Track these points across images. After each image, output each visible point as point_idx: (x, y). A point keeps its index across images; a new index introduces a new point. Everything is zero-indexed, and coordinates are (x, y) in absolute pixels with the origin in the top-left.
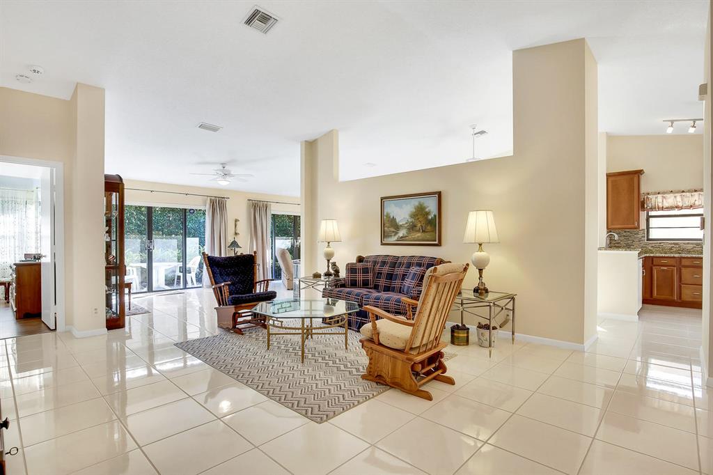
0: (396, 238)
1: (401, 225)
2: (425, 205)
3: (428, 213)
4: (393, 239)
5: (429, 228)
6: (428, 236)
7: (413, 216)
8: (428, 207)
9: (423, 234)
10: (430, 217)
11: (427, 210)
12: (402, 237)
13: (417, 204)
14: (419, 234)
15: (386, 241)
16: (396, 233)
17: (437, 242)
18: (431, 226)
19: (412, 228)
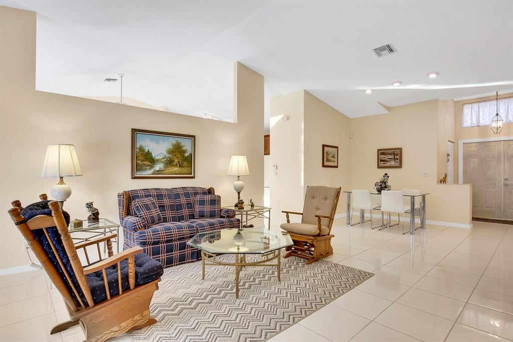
0: (152, 171)
1: (158, 160)
2: (182, 144)
3: (184, 152)
4: (148, 173)
5: (185, 163)
6: (184, 170)
7: (171, 152)
8: (185, 146)
9: (180, 169)
10: (186, 155)
11: (184, 149)
12: (158, 171)
13: (174, 142)
14: (176, 169)
15: (138, 174)
16: (152, 167)
17: (192, 175)
18: (187, 162)
19: (169, 163)
